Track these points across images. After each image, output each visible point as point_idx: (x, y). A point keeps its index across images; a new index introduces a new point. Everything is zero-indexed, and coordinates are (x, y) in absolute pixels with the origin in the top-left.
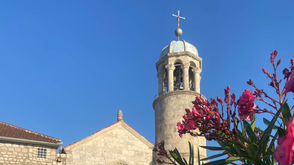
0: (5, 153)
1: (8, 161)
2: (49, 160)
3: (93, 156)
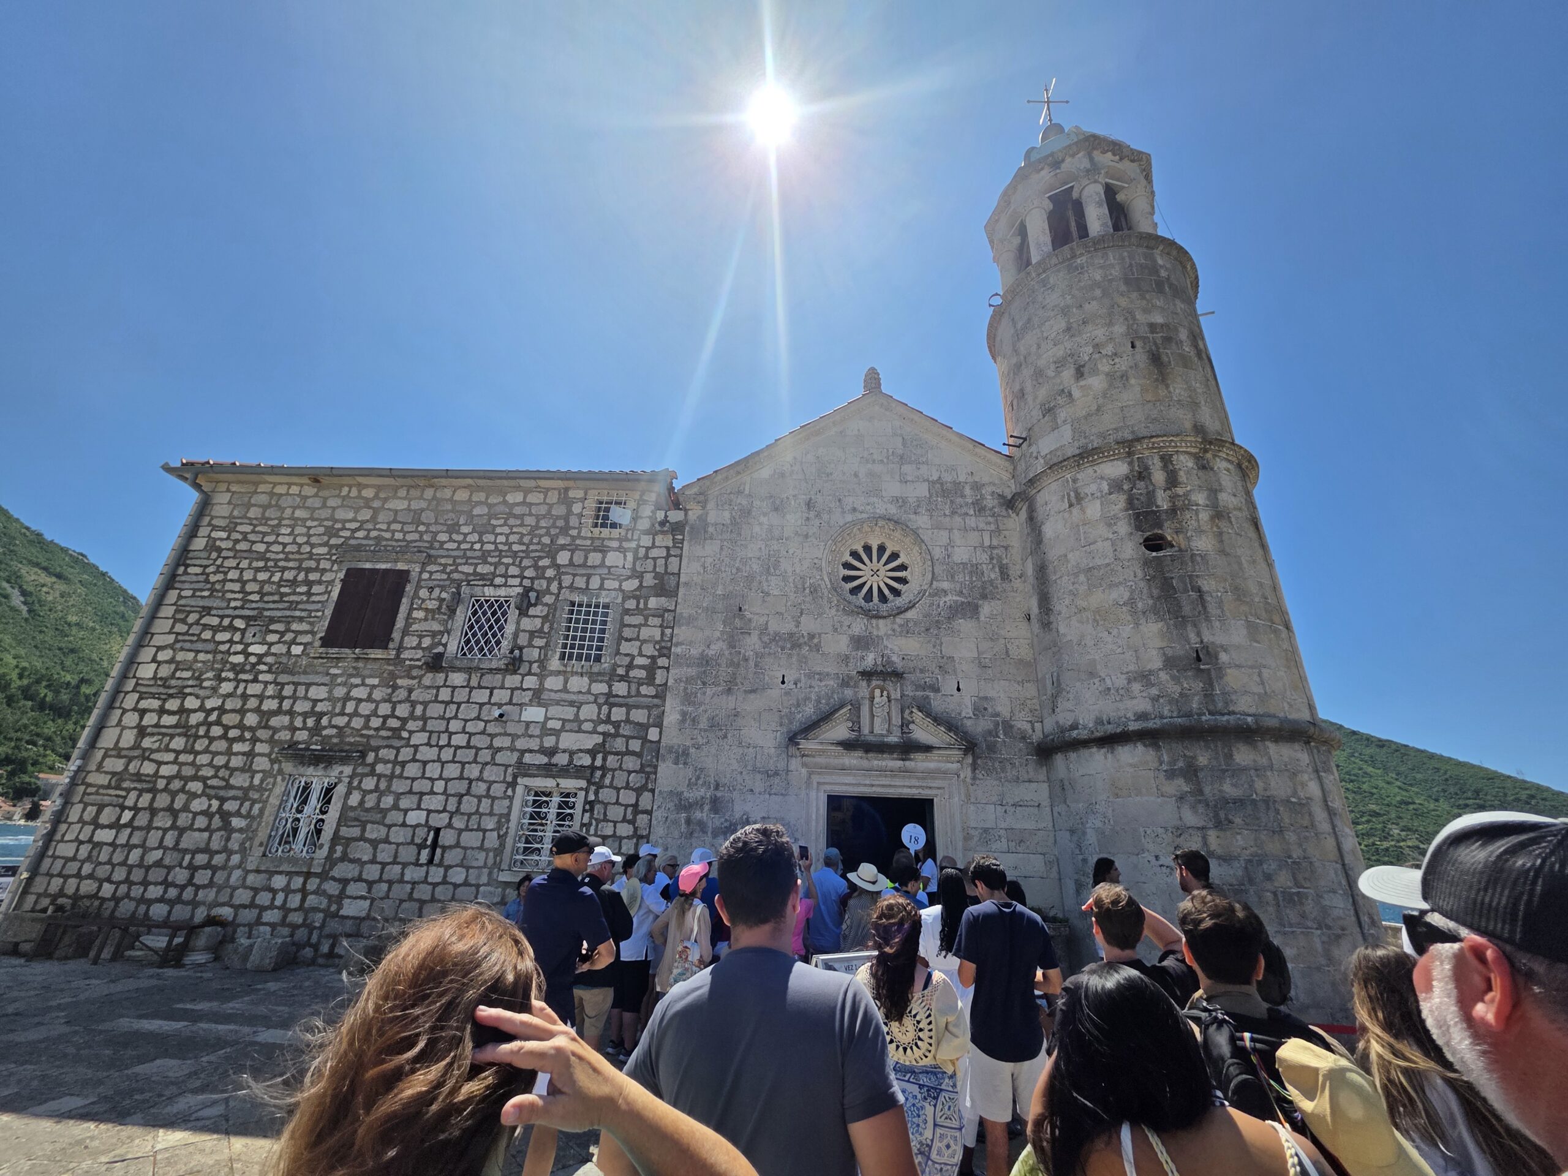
1: (506, 544)
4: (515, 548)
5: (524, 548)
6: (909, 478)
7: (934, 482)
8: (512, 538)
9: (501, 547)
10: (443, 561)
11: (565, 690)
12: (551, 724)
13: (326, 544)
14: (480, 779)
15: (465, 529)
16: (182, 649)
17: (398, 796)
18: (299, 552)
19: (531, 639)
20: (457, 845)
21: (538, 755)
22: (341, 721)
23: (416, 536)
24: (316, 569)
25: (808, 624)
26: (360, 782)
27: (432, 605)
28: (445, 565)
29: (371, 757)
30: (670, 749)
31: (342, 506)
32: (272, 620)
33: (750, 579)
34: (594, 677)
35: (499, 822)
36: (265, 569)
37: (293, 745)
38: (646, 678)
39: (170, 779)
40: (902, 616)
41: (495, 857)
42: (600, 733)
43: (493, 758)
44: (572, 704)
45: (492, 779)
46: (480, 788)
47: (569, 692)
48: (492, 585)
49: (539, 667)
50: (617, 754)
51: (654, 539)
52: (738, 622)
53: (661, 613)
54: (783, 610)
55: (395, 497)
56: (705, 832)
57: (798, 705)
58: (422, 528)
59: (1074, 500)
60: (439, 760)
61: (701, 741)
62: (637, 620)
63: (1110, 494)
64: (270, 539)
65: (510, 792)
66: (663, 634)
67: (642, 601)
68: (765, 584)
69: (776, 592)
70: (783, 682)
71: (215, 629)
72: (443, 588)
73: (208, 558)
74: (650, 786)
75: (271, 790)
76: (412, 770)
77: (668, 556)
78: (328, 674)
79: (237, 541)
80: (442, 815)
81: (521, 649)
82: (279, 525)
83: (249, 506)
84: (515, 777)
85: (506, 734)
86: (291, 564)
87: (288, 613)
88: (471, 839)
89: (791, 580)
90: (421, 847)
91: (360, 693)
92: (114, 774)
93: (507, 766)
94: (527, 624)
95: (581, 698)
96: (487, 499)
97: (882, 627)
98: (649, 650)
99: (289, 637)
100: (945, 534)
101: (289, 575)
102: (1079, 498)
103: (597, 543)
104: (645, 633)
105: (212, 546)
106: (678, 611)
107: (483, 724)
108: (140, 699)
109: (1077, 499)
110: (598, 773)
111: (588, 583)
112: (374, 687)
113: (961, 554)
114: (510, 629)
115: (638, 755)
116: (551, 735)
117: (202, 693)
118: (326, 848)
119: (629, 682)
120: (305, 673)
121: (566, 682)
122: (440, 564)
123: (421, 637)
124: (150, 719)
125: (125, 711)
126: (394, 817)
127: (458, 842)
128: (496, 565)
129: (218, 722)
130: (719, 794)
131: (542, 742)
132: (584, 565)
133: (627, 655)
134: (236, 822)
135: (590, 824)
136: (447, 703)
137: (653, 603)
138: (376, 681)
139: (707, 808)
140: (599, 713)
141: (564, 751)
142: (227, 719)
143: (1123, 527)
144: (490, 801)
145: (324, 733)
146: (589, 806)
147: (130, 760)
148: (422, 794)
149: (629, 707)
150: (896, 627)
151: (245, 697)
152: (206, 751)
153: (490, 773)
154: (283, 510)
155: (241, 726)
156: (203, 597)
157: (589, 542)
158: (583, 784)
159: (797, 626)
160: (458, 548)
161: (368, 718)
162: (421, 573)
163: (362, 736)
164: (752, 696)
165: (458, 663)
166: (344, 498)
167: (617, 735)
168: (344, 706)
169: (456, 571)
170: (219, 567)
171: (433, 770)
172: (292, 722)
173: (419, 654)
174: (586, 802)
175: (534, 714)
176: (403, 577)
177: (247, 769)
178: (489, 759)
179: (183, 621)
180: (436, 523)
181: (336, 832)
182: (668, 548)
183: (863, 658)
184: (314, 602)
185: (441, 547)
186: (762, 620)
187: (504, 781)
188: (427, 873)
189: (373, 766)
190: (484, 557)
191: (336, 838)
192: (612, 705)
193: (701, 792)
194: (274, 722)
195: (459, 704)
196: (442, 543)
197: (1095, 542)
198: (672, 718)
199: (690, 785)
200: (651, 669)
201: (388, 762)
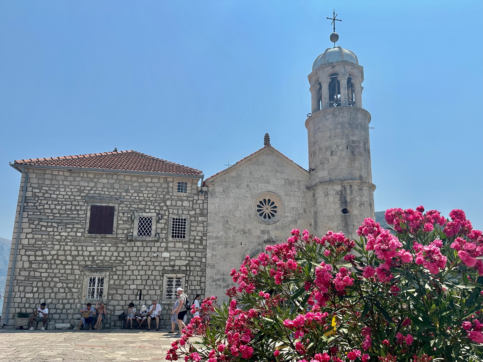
0: (144, 189)
1: (147, 197)
2: (190, 194)
3: (237, 187)
4: (151, 199)
5: (154, 199)
6: (279, 178)
7: (286, 180)
8: (150, 195)
9: (146, 198)
10: (126, 203)
11: (175, 247)
12: (172, 258)
13: (79, 195)
14: (152, 275)
15: (132, 191)
16: (36, 234)
17: (126, 281)
18: (69, 198)
19: (161, 231)
20: (148, 294)
21: (169, 267)
22: (102, 258)
23: (114, 194)
24: (78, 205)
25: (249, 226)
26: (113, 277)
27: (125, 219)
28: (127, 205)
29: (114, 269)
30: (209, 264)
31: (82, 180)
32: (67, 224)
33: (230, 211)
34: (184, 243)
35: (160, 287)
36: (59, 204)
37: (87, 266)
38: (200, 243)
39: (46, 277)
40: (275, 224)
41: (160, 297)
42: (187, 260)
43: (155, 269)
44: (178, 251)
45: (156, 274)
46: (152, 277)
47: (176, 248)
48: (145, 212)
49: (166, 240)
50: (193, 266)
51: (198, 197)
52: (227, 226)
53: (203, 222)
54: (240, 221)
55: (102, 178)
56: (221, 287)
57: (246, 251)
58: (115, 190)
59: (326, 195)
60: (137, 269)
61: (218, 262)
62: (196, 224)
63: (336, 195)
64: (58, 193)
65: (162, 278)
66: (204, 229)
67: (196, 218)
68: (235, 213)
69: (238, 216)
70: (241, 244)
71: (46, 227)
72: (128, 213)
73: (35, 200)
74: (204, 275)
75: (83, 280)
76: (129, 273)
77: (203, 203)
78: (92, 243)
79: (44, 194)
80: (141, 286)
81: (159, 234)
82: (59, 187)
83: (45, 179)
84: (163, 274)
85: (158, 261)
86: (68, 203)
87: (71, 221)
88: (152, 292)
89: (242, 212)
90: (136, 295)
91: (106, 249)
92: (26, 276)
93: (160, 271)
94: (159, 225)
95: (180, 249)
96: (137, 180)
97: (270, 227)
98: (200, 234)
99: (75, 230)
100: (288, 197)
101: (69, 207)
102: (328, 195)
103: (179, 198)
104: (198, 229)
105: (34, 195)
106: (208, 222)
107: (150, 258)
108: (26, 251)
109: (327, 195)
110: (188, 272)
111: (178, 212)
112: (110, 247)
113: (293, 204)
114: (154, 227)
115: (200, 266)
116: (172, 261)
117: (49, 249)
118: (106, 297)
119: (195, 244)
120: (84, 242)
121: (175, 245)
122: (125, 204)
123: (123, 230)
124: (32, 258)
125: (22, 256)
126: (126, 287)
127: (148, 293)
128: (145, 205)
129: (58, 259)
130: (224, 277)
131: (170, 263)
132: (176, 206)
133: (193, 236)
134: (73, 290)
135: (188, 286)
136: (137, 252)
137: (200, 219)
138: (110, 245)
139: (221, 281)
140: (187, 254)
141: (177, 266)
142: (60, 258)
143: (338, 206)
144: (156, 281)
145: (96, 262)
146: (187, 281)
147: (30, 271)
148: (134, 280)
149: (196, 252)
150: (274, 227)
151: (65, 251)
152: (56, 268)
153: (155, 273)
154: (59, 181)
155: (66, 260)
156: (37, 215)
157: (176, 198)
158: (184, 275)
159: (245, 227)
160: (130, 198)
161: (110, 257)
162: (119, 207)
163: (109, 262)
164: (232, 248)
165: (138, 239)
166: (82, 177)
167: (193, 260)
168: (101, 253)
169: (131, 207)
170: (40, 203)
171: (136, 273)
172: (84, 259)
173: (124, 236)
174: (186, 280)
175: (166, 255)
176: (113, 208)
177: (72, 274)
178: (154, 269)
179: (33, 224)
180: (120, 188)
181: (108, 292)
182: (203, 200)
183: (264, 237)
184: (81, 217)
185: (124, 198)
186: (234, 225)
187: (159, 275)
188: (140, 302)
189: (116, 272)
190: (141, 202)
191: (108, 294)
192: (190, 252)
193: (218, 277)
194: (77, 258)
195: (141, 252)
196: (124, 196)
197: (330, 208)
198: (209, 255)
199: (216, 275)
200: (201, 240)
201: (120, 271)
